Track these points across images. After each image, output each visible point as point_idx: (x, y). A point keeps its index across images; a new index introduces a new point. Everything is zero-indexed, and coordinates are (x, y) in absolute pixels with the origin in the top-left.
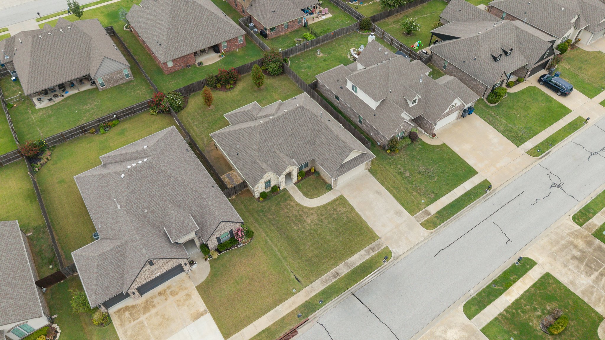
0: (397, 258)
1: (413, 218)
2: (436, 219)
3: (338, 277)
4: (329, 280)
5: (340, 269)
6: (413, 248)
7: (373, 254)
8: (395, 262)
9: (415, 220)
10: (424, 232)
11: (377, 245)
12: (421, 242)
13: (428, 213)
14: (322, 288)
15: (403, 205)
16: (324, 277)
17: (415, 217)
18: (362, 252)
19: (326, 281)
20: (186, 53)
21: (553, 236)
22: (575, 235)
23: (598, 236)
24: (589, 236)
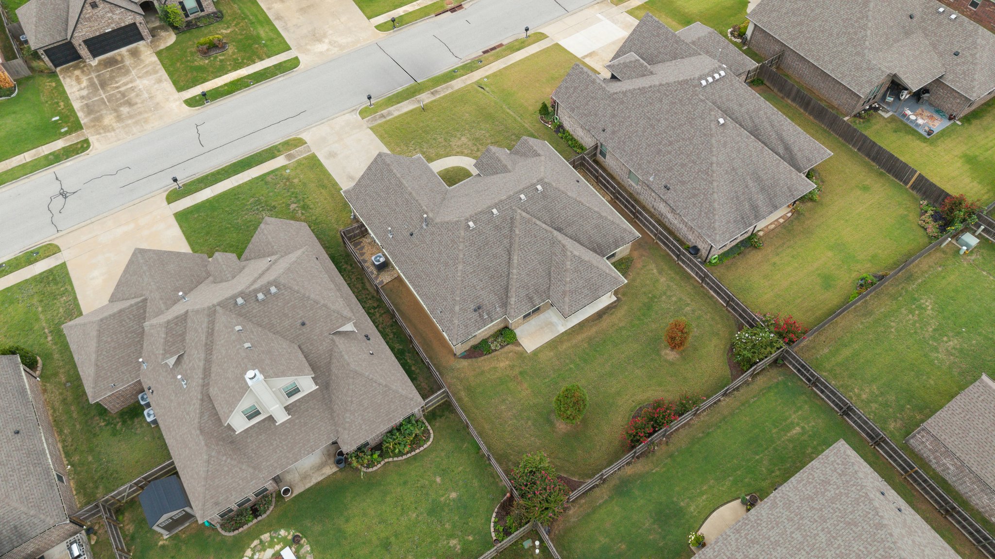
0: (354, 110)
1: (314, 150)
2: (281, 149)
3: (432, 91)
4: (443, 89)
5: (429, 98)
6: (329, 120)
7: (384, 112)
8: (357, 107)
9: (311, 148)
10: (304, 136)
11: (376, 120)
12: (314, 127)
13: (289, 157)
14: (453, 82)
15: (321, 165)
16: (450, 91)
17: (311, 151)
18: (396, 114)
19: (447, 88)
20: (795, 482)
21: (135, 130)
22: (106, 129)
23: (76, 126)
24: (88, 128)
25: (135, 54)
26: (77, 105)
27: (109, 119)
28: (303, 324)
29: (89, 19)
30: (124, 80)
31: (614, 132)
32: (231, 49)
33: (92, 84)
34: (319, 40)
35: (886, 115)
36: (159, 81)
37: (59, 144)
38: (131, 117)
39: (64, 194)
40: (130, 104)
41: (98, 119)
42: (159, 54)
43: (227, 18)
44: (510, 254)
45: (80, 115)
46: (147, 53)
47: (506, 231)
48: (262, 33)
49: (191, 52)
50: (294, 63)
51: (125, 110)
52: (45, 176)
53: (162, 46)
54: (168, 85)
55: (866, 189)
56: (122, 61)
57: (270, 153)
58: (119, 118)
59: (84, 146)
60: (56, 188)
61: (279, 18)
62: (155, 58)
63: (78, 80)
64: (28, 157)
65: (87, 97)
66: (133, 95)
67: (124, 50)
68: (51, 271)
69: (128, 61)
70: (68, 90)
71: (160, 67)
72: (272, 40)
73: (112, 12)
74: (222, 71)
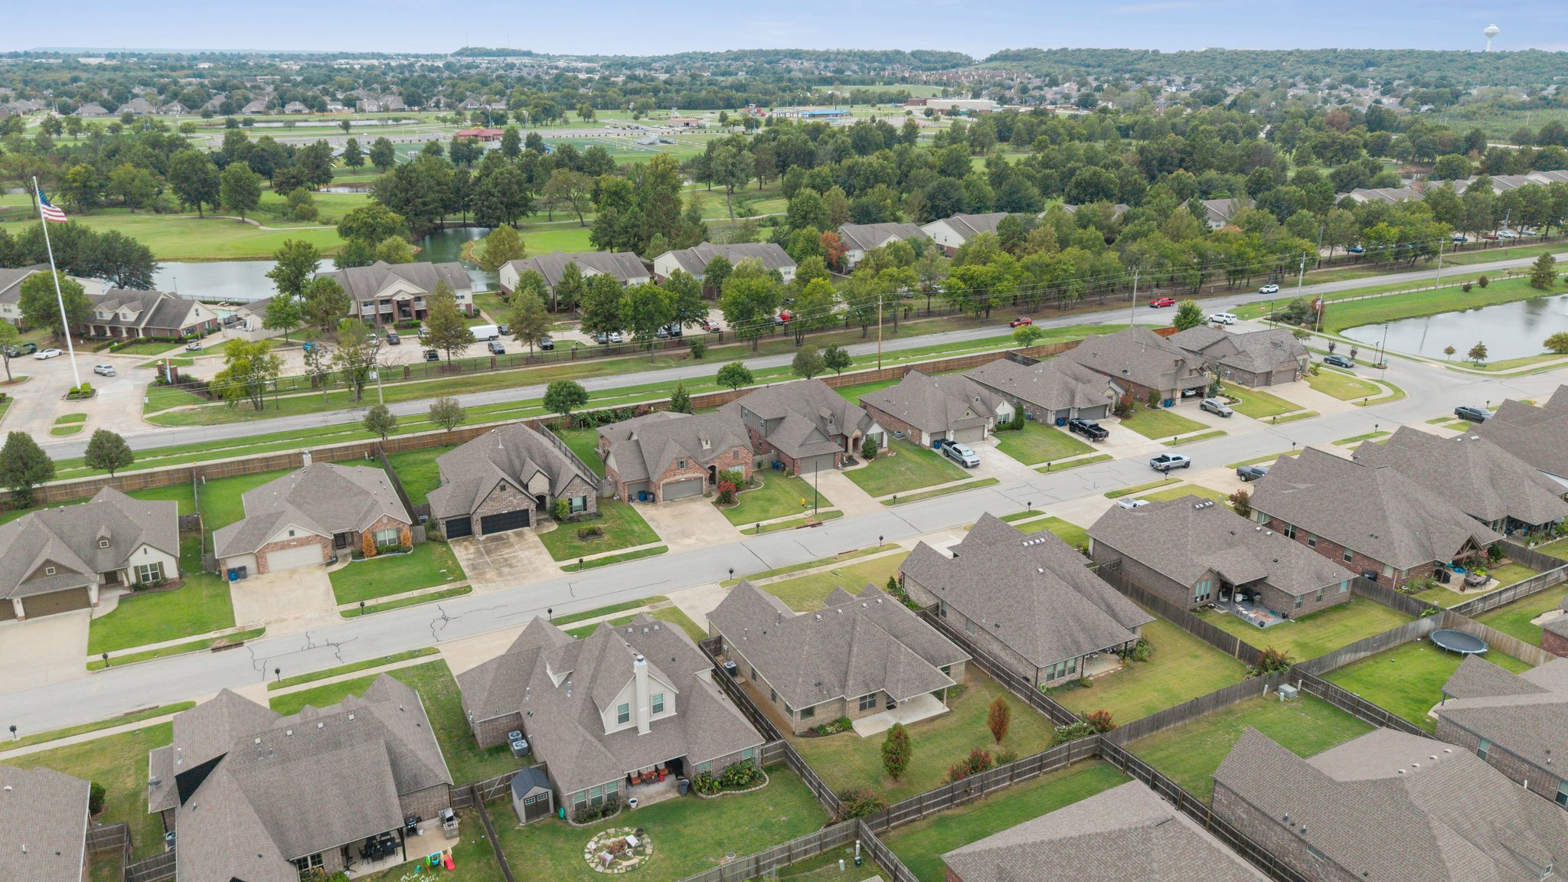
0: (716, 579)
1: (677, 604)
2: (647, 602)
6: (692, 587)
8: (719, 578)
9: (674, 603)
10: (668, 595)
12: (677, 590)
13: (653, 607)
15: (681, 612)
21: (513, 583)
22: (487, 581)
23: (463, 577)
24: (471, 578)
25: (520, 535)
26: (463, 564)
27: (491, 574)
28: (674, 660)
29: (493, 500)
30: (508, 551)
31: (952, 589)
32: (606, 537)
33: (478, 551)
34: (688, 536)
35: (1221, 612)
36: (540, 553)
37: (445, 587)
38: (510, 574)
39: (446, 619)
40: (511, 566)
41: (482, 574)
42: (541, 536)
43: (605, 517)
44: (850, 647)
45: (466, 570)
46: (530, 534)
47: (848, 628)
48: (636, 528)
49: (571, 538)
50: (665, 549)
51: (506, 570)
52: (433, 606)
53: (545, 531)
54: (547, 556)
55: (1196, 657)
56: (508, 538)
57: (637, 604)
58: (500, 574)
59: (468, 590)
60: (440, 614)
61: (652, 520)
62: (537, 539)
63: (466, 548)
64: (416, 593)
65: (474, 559)
66: (514, 561)
67: (510, 532)
68: (432, 663)
69: (513, 539)
70: (456, 554)
71: (541, 544)
72: (644, 533)
73: (514, 496)
74: (598, 550)
